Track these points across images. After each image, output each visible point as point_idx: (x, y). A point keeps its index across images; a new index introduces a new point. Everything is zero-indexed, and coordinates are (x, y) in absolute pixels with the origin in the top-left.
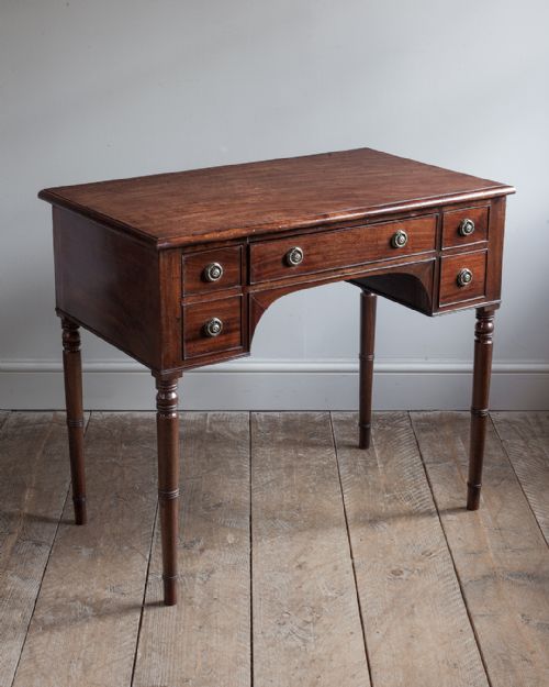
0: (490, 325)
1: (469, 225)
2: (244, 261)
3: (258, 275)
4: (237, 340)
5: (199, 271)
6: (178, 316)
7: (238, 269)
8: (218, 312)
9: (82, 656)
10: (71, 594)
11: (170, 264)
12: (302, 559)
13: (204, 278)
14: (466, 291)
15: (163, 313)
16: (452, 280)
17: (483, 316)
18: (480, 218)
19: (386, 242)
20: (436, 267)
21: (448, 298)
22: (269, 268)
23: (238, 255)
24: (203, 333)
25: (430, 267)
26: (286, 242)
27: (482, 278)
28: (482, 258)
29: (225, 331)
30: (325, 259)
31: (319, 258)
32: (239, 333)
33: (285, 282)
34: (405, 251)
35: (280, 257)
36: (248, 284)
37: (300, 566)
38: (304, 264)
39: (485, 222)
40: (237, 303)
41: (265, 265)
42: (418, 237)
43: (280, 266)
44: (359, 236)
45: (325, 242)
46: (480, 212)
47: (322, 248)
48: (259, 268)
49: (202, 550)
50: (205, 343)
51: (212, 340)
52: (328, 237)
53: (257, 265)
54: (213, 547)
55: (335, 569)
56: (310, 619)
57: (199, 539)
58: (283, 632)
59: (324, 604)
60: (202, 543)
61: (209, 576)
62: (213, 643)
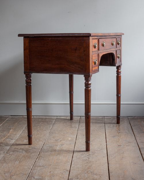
0: (120, 71)
54: (64, 140)
55: (101, 145)
56: (91, 154)
57: (60, 139)
58: (82, 156)
59: (96, 152)
60: (61, 140)
61: (62, 146)
62: (60, 158)
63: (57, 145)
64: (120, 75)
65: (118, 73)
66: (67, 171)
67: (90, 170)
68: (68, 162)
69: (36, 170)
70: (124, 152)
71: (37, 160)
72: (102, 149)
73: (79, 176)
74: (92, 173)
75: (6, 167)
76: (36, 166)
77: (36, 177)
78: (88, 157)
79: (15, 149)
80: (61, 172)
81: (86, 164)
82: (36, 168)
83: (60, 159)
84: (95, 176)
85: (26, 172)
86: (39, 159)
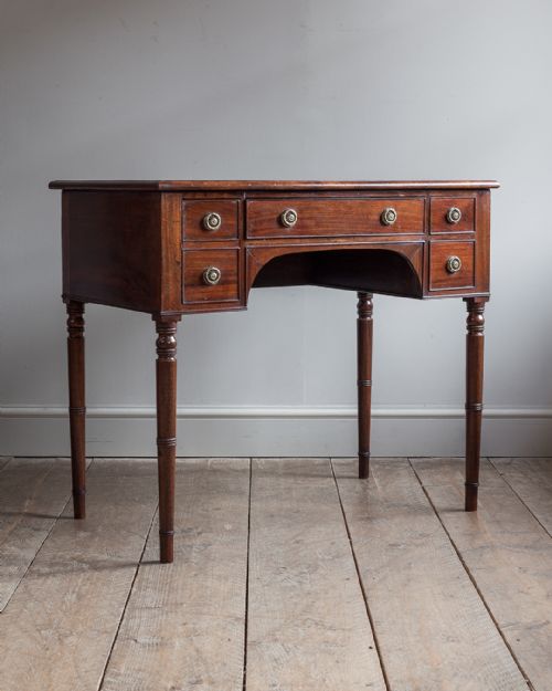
0: (480, 317)
1: (456, 214)
2: (241, 215)
3: (254, 231)
4: (235, 292)
5: (199, 218)
6: (178, 259)
7: (235, 222)
8: (216, 261)
9: (77, 590)
10: (68, 557)
11: (171, 207)
12: (299, 538)
13: (203, 227)
14: (455, 279)
15: (164, 253)
16: (442, 265)
17: (474, 307)
18: (467, 208)
19: (377, 217)
20: (426, 249)
21: (438, 283)
22: (265, 225)
23: (235, 209)
24: (201, 281)
25: (421, 248)
26: (281, 202)
27: (471, 268)
28: (470, 248)
29: (223, 283)
30: (318, 225)
31: (312, 223)
32: (235, 286)
33: (280, 241)
34: (395, 229)
35: (275, 216)
36: (245, 238)
37: (298, 542)
38: (297, 226)
39: (472, 212)
40: (234, 256)
41: (261, 222)
42: (406, 217)
43: (275, 225)
44: (351, 208)
45: (317, 209)
46: (466, 203)
47: (315, 213)
48: (255, 223)
49: (199, 533)
50: (203, 290)
51: (210, 288)
52: (320, 204)
53: (253, 220)
54: (211, 532)
55: (333, 543)
56: (306, 571)
57: (197, 528)
58: (279, 578)
59: (320, 563)
60: (199, 530)
61: (206, 547)
62: (209, 584)
63: (191, 547)
64: (480, 334)
65: (474, 325)
66: (237, 619)
67: (309, 616)
68: (237, 595)
69: (137, 621)
70: (410, 564)
71: (134, 589)
72: (338, 557)
73: (278, 635)
74: (317, 624)
75: (39, 613)
76: (134, 609)
77: (141, 640)
78: (297, 578)
79: (54, 558)
80: (218, 625)
81: (294, 600)
82: (137, 613)
83: (207, 587)
84: (329, 633)
85: (108, 626)
86: (139, 588)
